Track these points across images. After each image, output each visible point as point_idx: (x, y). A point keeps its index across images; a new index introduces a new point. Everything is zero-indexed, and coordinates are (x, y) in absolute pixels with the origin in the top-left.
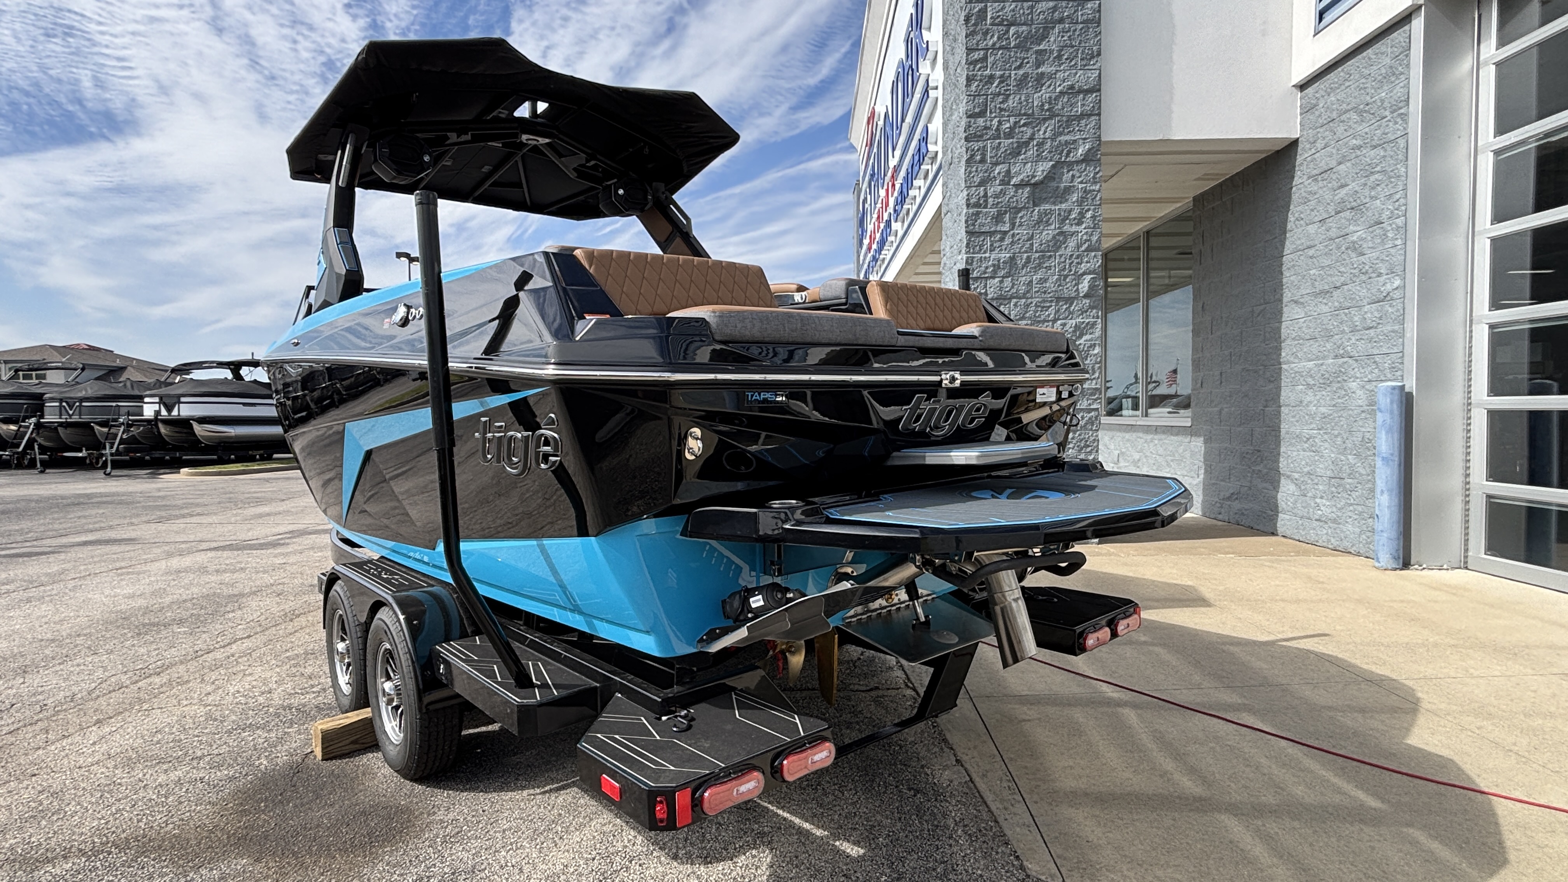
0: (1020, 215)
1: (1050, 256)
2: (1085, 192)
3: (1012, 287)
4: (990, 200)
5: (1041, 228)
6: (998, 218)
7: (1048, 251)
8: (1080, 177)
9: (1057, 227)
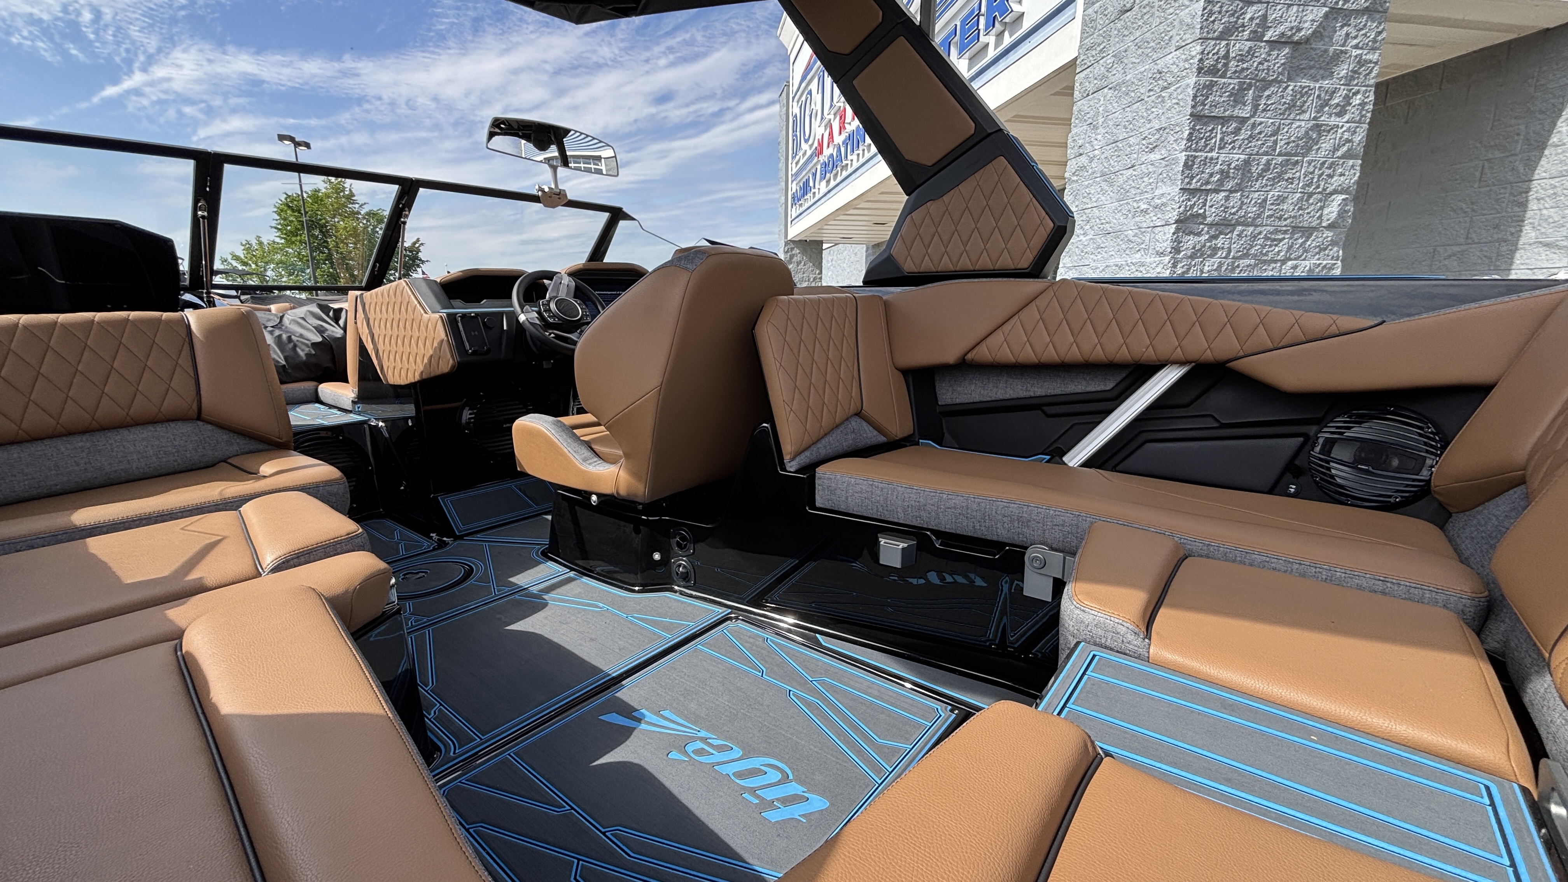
0: (1267, 93)
1: (1297, 162)
2: (1359, 62)
3: (1241, 208)
4: (1233, 63)
5: (1292, 116)
6: (1237, 97)
7: (1296, 155)
8: (1356, 37)
9: (1313, 116)
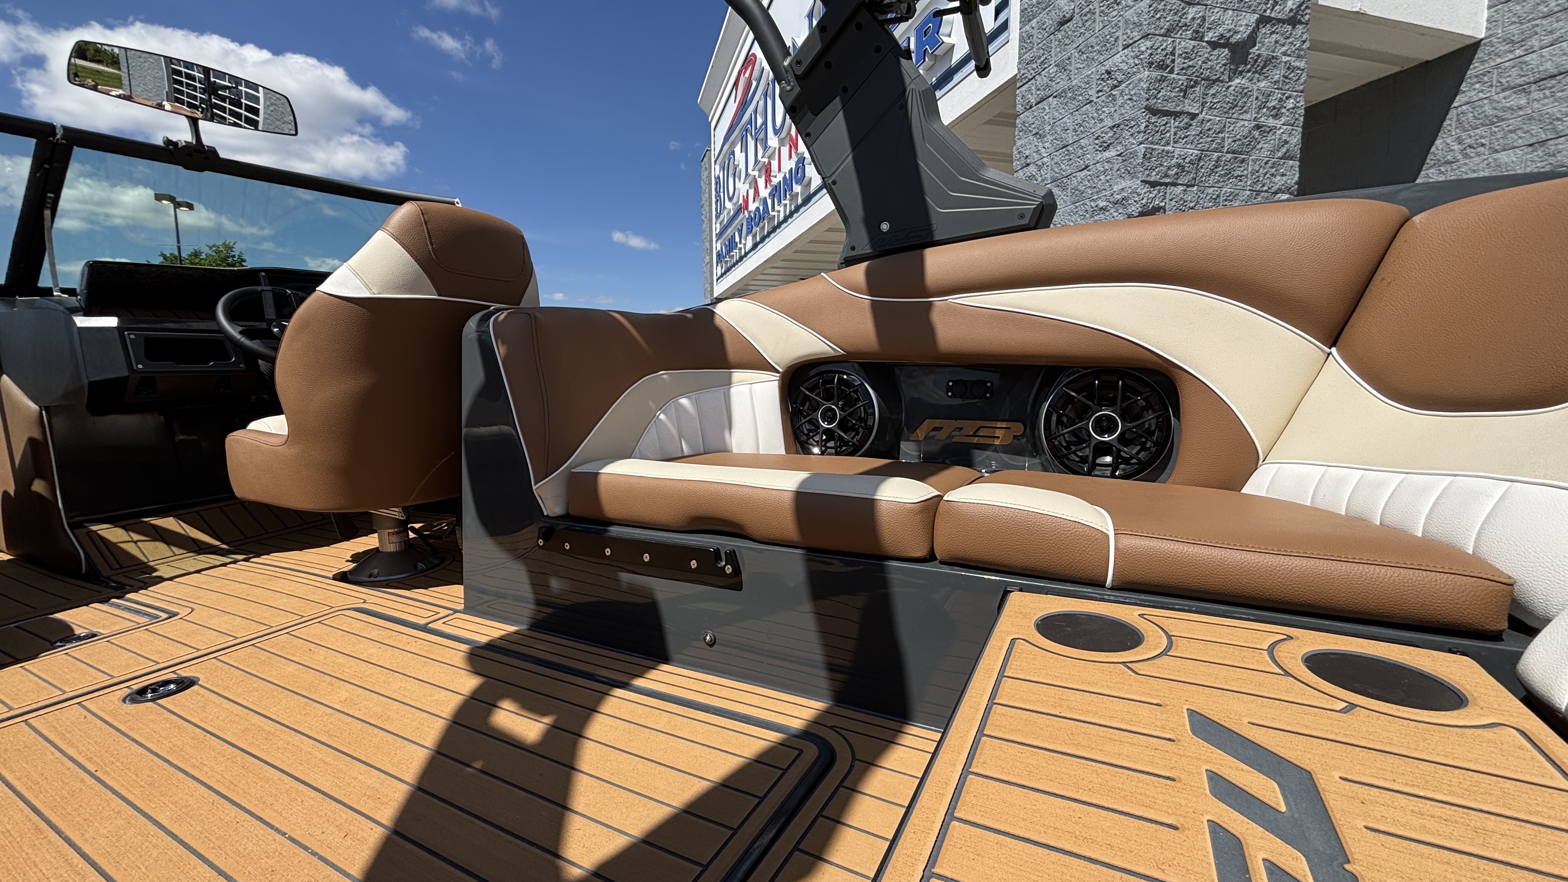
0: (1212, 91)
1: (1243, 161)
2: (1289, 68)
3: (1198, 203)
4: (1179, 61)
5: (1236, 115)
6: (1186, 93)
7: (1241, 153)
8: (1283, 45)
9: (1254, 116)
